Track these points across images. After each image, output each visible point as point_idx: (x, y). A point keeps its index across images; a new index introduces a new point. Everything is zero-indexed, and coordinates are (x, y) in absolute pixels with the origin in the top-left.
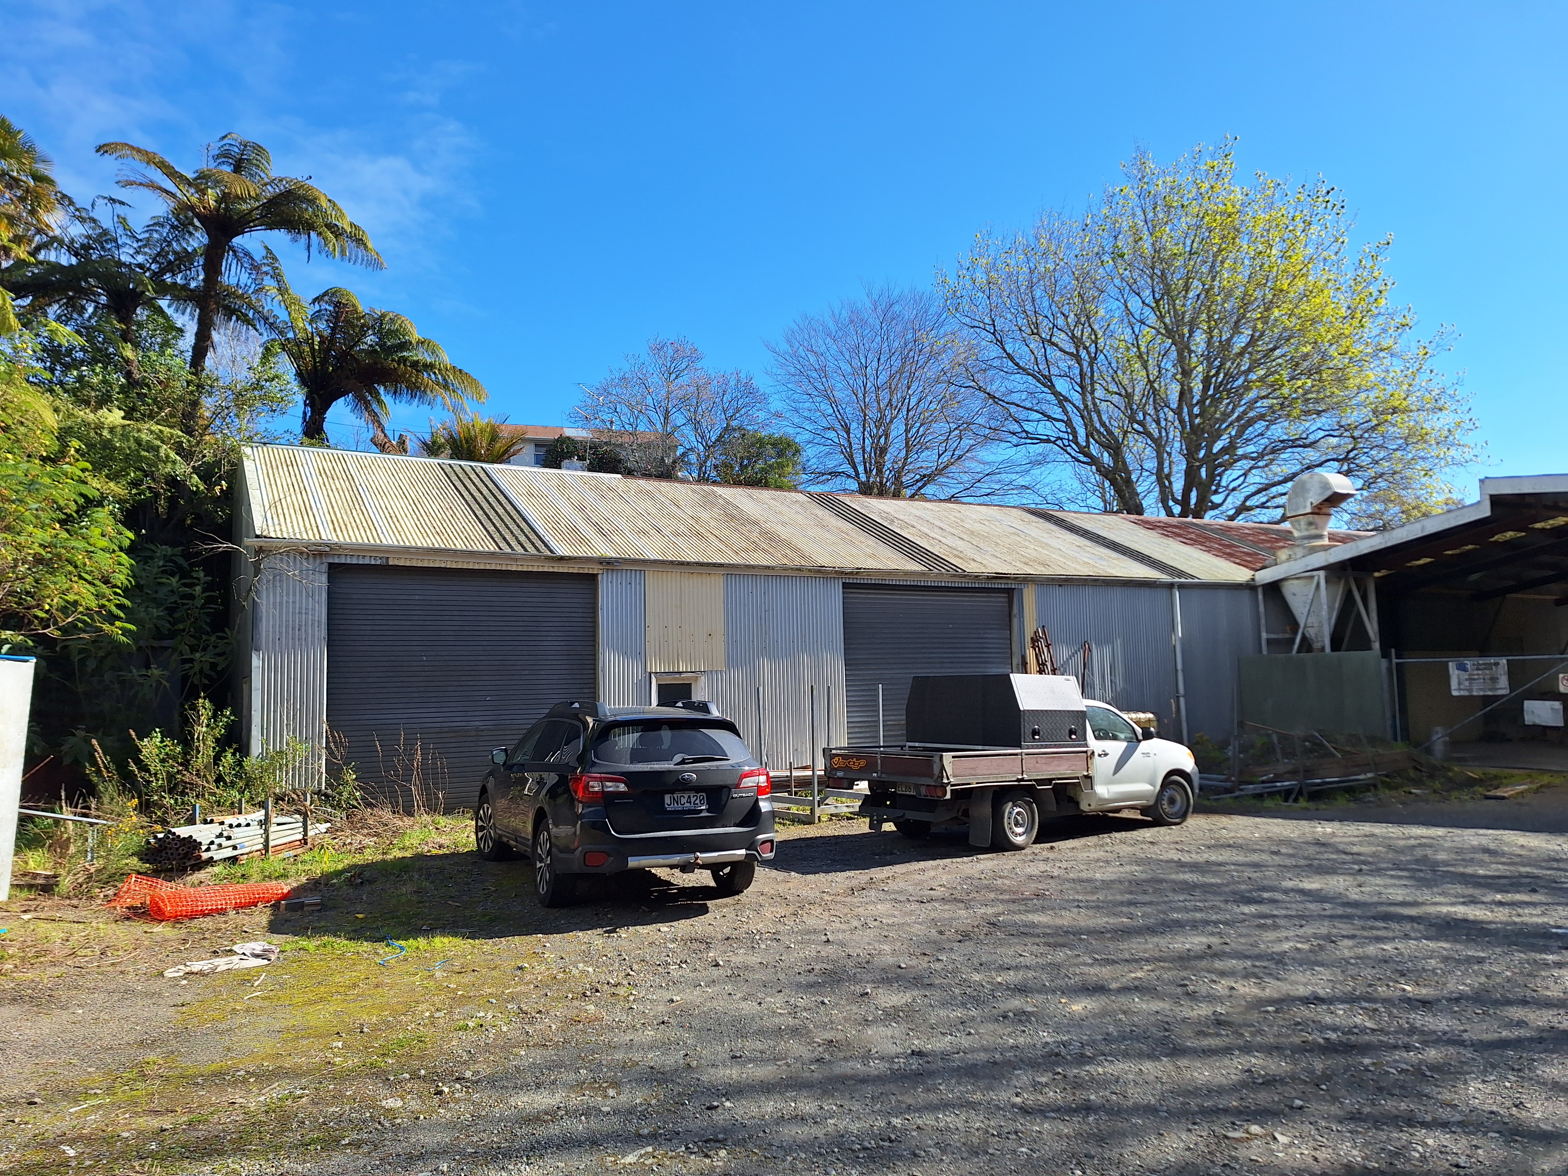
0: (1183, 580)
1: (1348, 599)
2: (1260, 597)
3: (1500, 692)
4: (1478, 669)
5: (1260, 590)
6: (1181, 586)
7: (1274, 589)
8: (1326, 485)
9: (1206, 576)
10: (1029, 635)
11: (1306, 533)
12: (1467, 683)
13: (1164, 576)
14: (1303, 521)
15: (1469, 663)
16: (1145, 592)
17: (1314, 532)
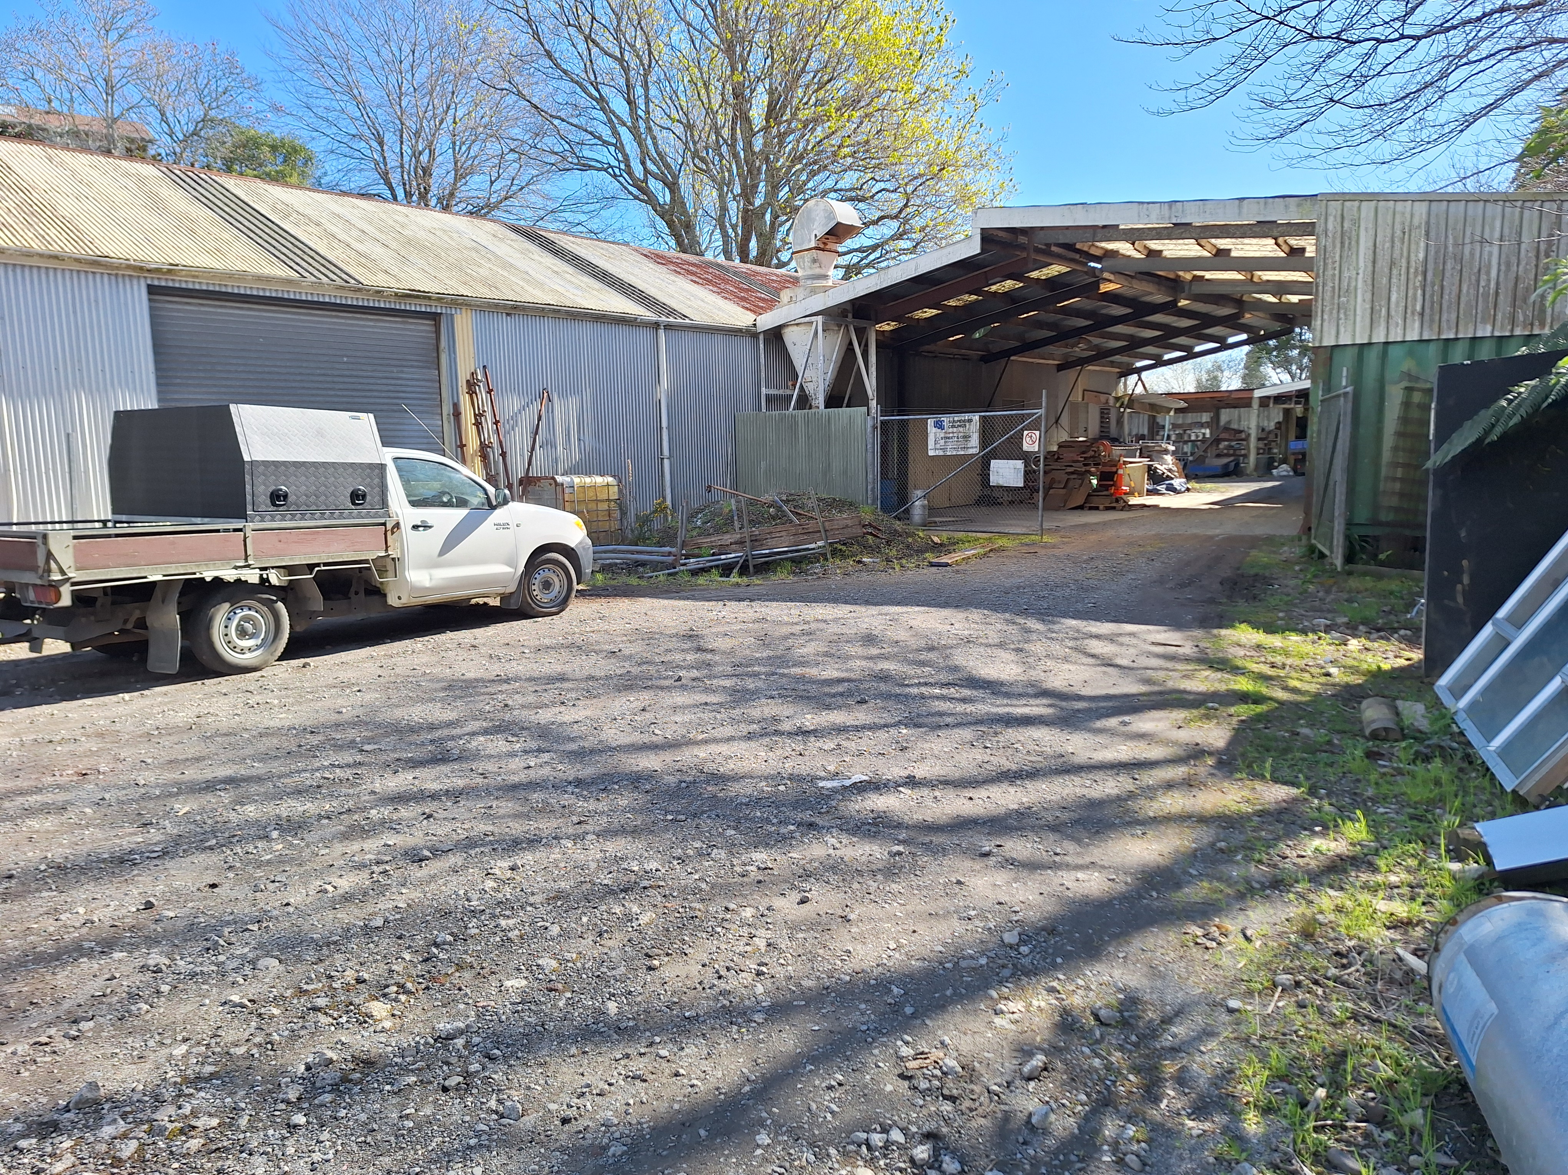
0: (671, 319)
1: (849, 349)
2: (762, 346)
3: (971, 451)
4: (953, 427)
5: (761, 337)
6: (668, 327)
7: (775, 335)
8: (831, 214)
9: (699, 318)
10: (463, 376)
11: (809, 272)
12: (942, 442)
13: (648, 313)
14: (808, 256)
15: (946, 419)
16: (622, 331)
17: (818, 271)
